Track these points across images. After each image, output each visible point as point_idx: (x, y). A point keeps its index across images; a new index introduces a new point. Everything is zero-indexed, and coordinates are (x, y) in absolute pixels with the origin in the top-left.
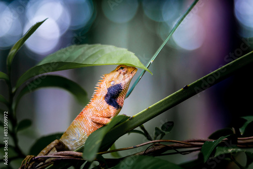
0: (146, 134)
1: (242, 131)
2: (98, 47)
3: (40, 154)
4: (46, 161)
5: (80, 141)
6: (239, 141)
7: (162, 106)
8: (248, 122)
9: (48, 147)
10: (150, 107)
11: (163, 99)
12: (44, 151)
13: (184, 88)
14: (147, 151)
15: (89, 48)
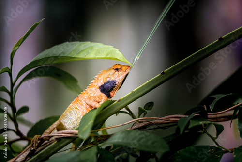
0: (131, 114)
1: (211, 108)
2: (88, 44)
3: (44, 134)
4: (50, 140)
5: (77, 120)
6: (209, 116)
7: (144, 89)
8: (217, 100)
9: (51, 127)
10: (134, 90)
11: (145, 84)
12: (48, 131)
13: (162, 74)
14: (133, 128)
15: (81, 45)
